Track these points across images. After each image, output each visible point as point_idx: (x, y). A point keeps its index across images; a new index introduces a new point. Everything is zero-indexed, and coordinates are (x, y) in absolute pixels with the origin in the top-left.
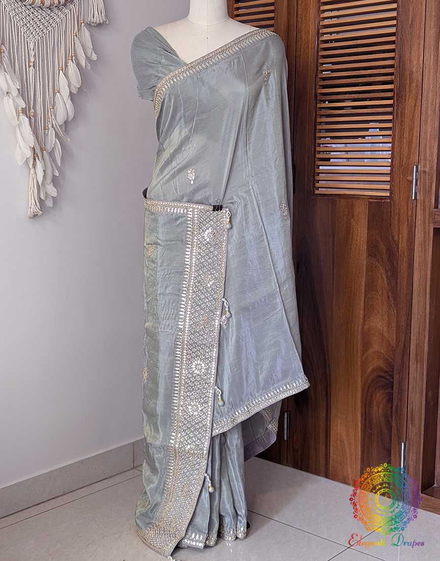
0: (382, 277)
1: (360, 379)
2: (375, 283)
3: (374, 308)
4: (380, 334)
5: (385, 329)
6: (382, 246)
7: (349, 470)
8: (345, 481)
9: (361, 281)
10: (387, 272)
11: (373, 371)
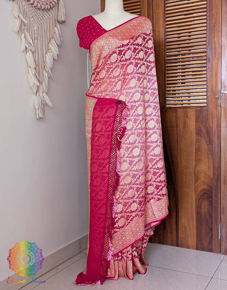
0: (204, 145)
1: (194, 195)
2: (201, 148)
3: (200, 160)
4: (204, 172)
5: (207, 170)
6: (204, 130)
7: (190, 241)
8: (188, 247)
9: (193, 148)
10: (207, 142)
11: (201, 191)
